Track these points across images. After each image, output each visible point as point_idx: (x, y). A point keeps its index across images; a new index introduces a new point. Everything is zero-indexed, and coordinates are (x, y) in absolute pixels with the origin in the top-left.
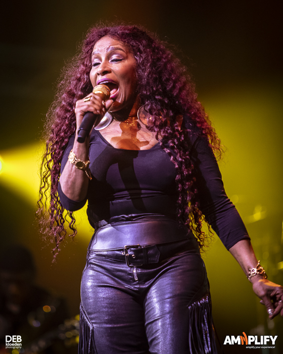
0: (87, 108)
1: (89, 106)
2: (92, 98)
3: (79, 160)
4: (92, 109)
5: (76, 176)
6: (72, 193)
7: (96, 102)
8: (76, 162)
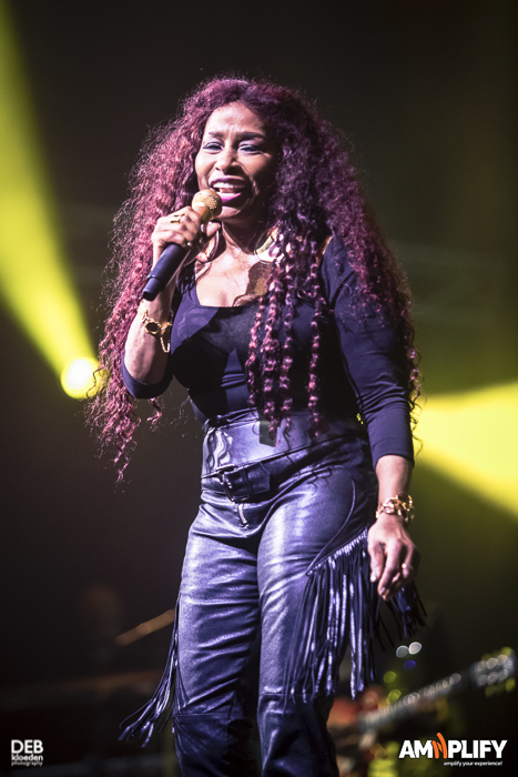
0: (172, 237)
1: (175, 233)
2: (183, 219)
3: (152, 321)
4: (179, 239)
5: (145, 344)
6: (137, 371)
7: (190, 226)
8: (147, 323)
